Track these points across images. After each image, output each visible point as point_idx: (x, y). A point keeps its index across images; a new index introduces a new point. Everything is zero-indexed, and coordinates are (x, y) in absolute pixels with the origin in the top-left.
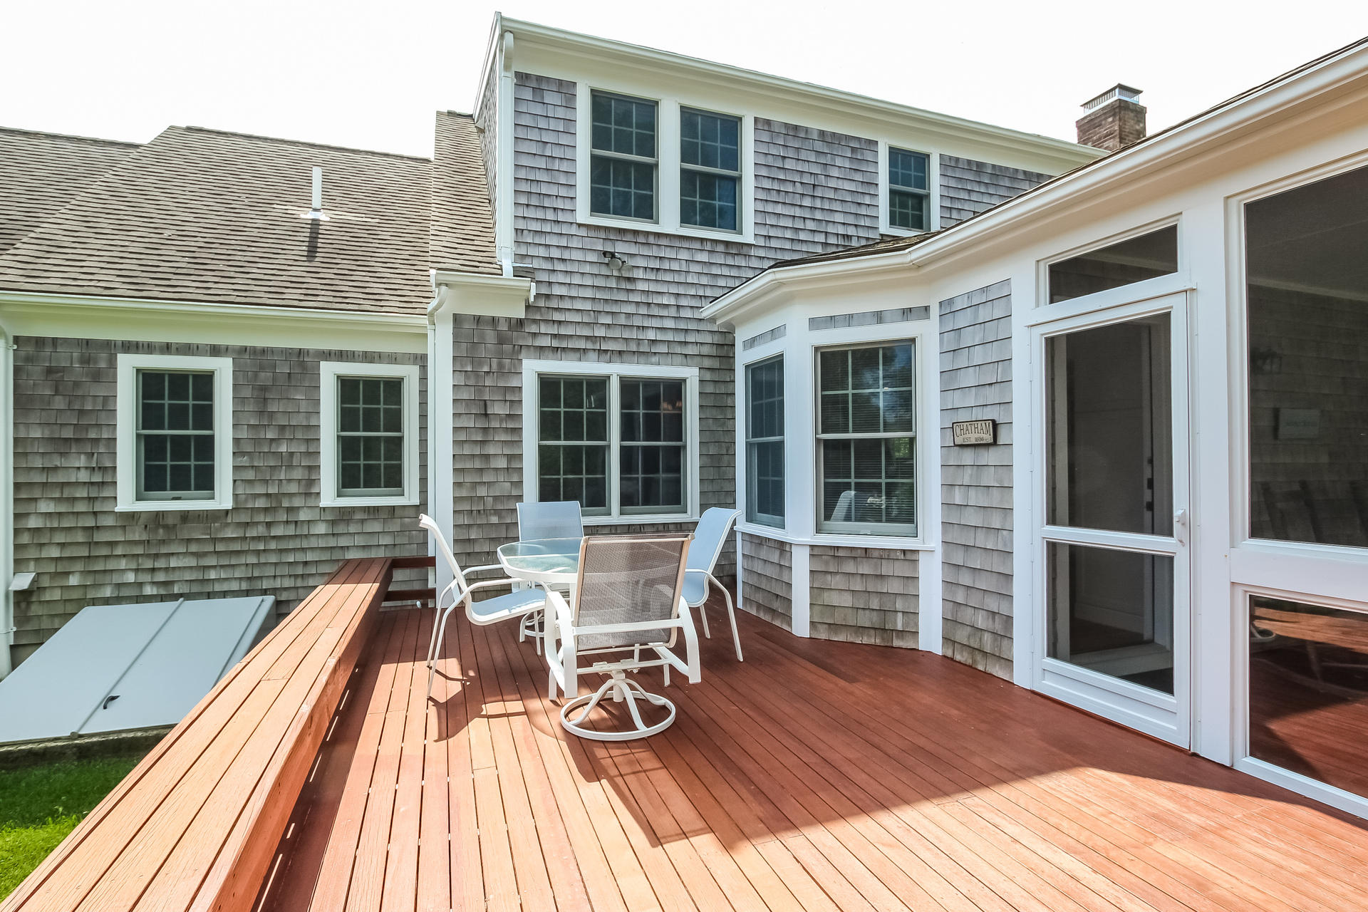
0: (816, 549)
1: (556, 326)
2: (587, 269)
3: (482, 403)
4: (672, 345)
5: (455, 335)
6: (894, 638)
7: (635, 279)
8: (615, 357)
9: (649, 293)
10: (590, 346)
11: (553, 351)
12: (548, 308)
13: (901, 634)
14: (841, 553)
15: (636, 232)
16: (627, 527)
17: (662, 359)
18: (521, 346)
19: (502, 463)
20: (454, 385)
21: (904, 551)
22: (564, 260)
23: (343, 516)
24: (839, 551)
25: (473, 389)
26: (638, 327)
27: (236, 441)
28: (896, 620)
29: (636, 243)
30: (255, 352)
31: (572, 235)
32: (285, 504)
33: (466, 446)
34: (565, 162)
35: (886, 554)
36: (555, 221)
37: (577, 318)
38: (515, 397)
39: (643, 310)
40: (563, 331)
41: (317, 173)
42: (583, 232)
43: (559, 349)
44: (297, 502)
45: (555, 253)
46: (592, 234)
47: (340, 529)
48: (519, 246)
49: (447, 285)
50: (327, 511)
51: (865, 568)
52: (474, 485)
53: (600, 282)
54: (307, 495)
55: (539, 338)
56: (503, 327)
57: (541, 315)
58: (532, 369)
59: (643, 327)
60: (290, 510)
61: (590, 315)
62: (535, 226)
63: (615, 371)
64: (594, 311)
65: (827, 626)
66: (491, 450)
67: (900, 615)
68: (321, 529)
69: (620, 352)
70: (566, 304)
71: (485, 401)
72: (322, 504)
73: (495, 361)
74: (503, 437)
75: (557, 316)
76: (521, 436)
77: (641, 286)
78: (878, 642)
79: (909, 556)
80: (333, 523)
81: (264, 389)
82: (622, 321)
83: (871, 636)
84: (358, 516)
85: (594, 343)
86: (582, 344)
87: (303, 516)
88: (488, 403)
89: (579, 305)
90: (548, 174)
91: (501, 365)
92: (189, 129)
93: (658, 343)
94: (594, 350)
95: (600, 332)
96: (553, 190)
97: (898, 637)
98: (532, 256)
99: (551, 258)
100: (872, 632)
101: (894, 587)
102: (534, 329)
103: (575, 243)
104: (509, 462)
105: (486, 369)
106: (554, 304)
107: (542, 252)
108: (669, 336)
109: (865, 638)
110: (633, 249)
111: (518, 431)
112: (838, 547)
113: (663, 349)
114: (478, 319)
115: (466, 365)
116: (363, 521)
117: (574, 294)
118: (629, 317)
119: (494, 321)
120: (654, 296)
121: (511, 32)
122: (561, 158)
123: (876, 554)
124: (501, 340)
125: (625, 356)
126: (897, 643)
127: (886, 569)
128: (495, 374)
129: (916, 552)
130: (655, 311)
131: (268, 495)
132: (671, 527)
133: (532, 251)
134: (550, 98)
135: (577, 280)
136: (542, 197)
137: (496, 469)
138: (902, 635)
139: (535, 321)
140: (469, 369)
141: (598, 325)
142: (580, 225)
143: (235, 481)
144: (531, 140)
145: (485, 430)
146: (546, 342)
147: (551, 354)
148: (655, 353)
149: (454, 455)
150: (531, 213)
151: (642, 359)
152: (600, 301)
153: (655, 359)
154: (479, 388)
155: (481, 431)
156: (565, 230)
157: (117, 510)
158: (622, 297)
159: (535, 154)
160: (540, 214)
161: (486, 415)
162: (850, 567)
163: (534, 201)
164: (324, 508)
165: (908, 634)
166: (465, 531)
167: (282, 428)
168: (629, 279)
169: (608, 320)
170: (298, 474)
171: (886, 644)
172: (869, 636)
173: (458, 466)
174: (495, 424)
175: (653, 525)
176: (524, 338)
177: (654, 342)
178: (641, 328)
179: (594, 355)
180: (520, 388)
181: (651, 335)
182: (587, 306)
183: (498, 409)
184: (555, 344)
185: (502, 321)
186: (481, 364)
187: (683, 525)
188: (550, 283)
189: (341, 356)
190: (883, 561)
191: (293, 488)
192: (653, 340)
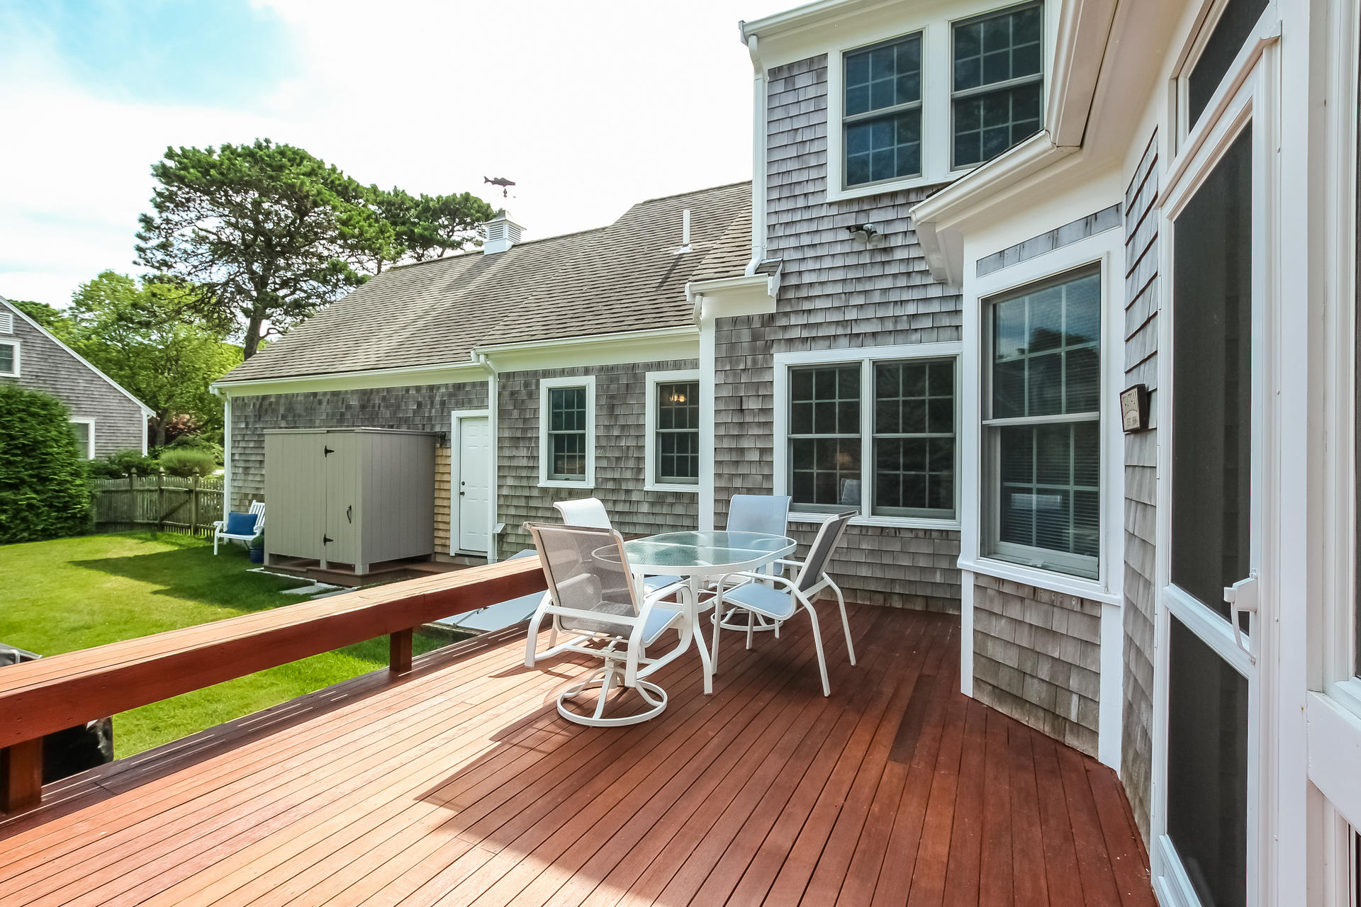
0: (981, 578)
1: (806, 315)
2: (838, 249)
3: (739, 399)
4: (937, 318)
5: (717, 339)
6: (1067, 732)
7: (892, 249)
8: (869, 340)
9: (910, 260)
10: (840, 331)
11: (803, 342)
12: (799, 298)
13: (1077, 727)
14: (1006, 589)
15: (894, 195)
16: (880, 530)
17: (925, 336)
18: (773, 340)
19: (755, 456)
20: (716, 385)
21: (1082, 601)
22: (814, 246)
23: (660, 498)
24: (1005, 585)
25: (731, 386)
26: (896, 302)
27: (597, 437)
28: (1069, 704)
29: (893, 206)
30: (608, 369)
31: (823, 217)
32: (624, 487)
33: (725, 440)
34: (816, 142)
35: (1057, 601)
36: (805, 207)
37: (827, 304)
38: (767, 391)
39: (902, 282)
40: (812, 320)
41: (686, 214)
42: (834, 211)
43: (809, 339)
44: (631, 486)
45: (806, 240)
46: (844, 210)
47: (657, 510)
48: (771, 241)
49: (702, 294)
50: (650, 494)
51: (1033, 618)
52: (732, 476)
53: (852, 261)
54: (637, 480)
55: (790, 330)
56: (756, 324)
57: (792, 307)
58: (783, 360)
59: (901, 301)
60: (628, 492)
61: (841, 298)
62: (786, 218)
63: (867, 355)
64: (845, 293)
65: (991, 688)
66: (746, 444)
67: (1075, 698)
68: (645, 508)
69: (874, 334)
70: (816, 291)
71: (741, 397)
72: (645, 489)
73: (749, 358)
74: (756, 431)
75: (807, 306)
76: (771, 429)
77: (899, 255)
78: (1047, 730)
79: (1087, 609)
80: (652, 504)
81: (612, 397)
82: (877, 298)
83: (1039, 719)
84: (670, 500)
85: (845, 327)
86: (832, 331)
87: (635, 497)
88: (744, 399)
89: (829, 290)
90: (799, 163)
91: (755, 362)
92: (645, 203)
93: (920, 318)
94: (846, 335)
95: (851, 315)
96: (804, 176)
97: (1071, 731)
98: (783, 249)
99: (802, 246)
100: (1041, 714)
101: (1068, 653)
102: (783, 322)
103: (825, 225)
104: (761, 455)
105: (742, 367)
106: (804, 293)
107: (793, 242)
108: (935, 307)
109: (1032, 720)
110: (890, 214)
111: (769, 424)
112: (1003, 579)
113: (927, 323)
114: (735, 321)
115: (726, 365)
116: (672, 504)
117: (824, 278)
118: (885, 293)
119: (749, 319)
120: (916, 262)
121: (754, 35)
122: (812, 140)
123: (1045, 598)
124: (755, 337)
125: (879, 338)
126: (1071, 740)
127: (1059, 623)
128: (750, 371)
129: (1097, 604)
130: (917, 280)
131: (614, 479)
132: (934, 535)
133: (783, 244)
134: (801, 81)
135: (827, 263)
136: (793, 186)
137: (751, 462)
138: (1078, 732)
139: (786, 314)
140: (728, 368)
141: (850, 307)
142: (830, 204)
143: (596, 468)
144: (783, 132)
145: (741, 424)
146: (795, 333)
147: (800, 346)
148: (916, 330)
149: (715, 449)
150: (784, 205)
151: (900, 338)
152: (852, 282)
153: (916, 336)
154: (736, 386)
155: (737, 426)
156: (815, 213)
157: (538, 486)
158: (877, 271)
159: (786, 145)
160: (790, 205)
161: (742, 410)
162: (1014, 611)
163: (786, 193)
164: (647, 491)
165: (1086, 732)
166: (723, 519)
167: (623, 427)
168: (885, 250)
169: (860, 300)
170: (631, 464)
171: (1056, 737)
172: (1037, 719)
173: (719, 459)
174: (748, 419)
175: (911, 530)
176: (776, 333)
177: (914, 316)
178: (899, 303)
179: (844, 341)
180: (772, 382)
181: (911, 309)
182: (838, 289)
183: (752, 404)
184: (805, 334)
185: (756, 319)
186: (738, 363)
187: (950, 533)
188: (800, 273)
189: (659, 366)
190: (1055, 609)
191: (628, 475)
192: (913, 315)
